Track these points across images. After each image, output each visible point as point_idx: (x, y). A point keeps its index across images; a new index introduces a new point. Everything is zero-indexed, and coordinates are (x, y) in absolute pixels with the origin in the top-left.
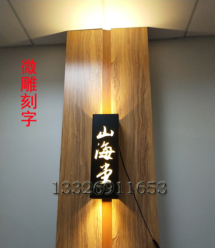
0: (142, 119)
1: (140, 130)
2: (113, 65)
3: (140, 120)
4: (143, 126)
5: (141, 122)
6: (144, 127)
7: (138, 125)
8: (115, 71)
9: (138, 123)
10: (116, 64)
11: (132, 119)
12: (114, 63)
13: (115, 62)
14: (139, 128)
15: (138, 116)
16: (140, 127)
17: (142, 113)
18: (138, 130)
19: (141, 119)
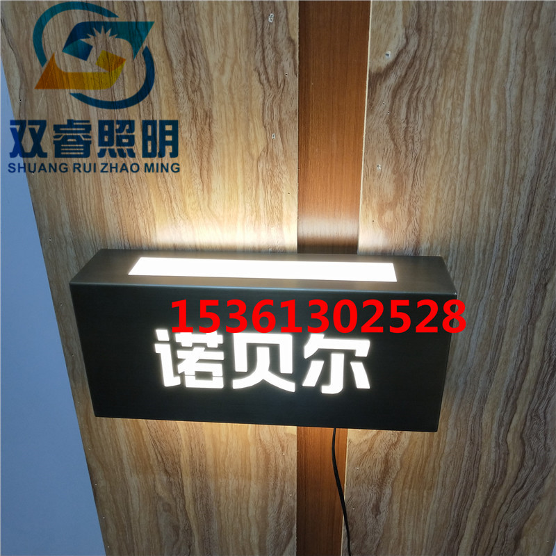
0: (518, 459)
1: (496, 506)
2: (384, 92)
3: (506, 462)
4: (515, 488)
5: (511, 472)
6: (520, 494)
7: (492, 486)
8: (397, 152)
9: (490, 477)
10: (407, 87)
11: (462, 455)
12: (392, 80)
13: (400, 71)
14: (495, 497)
15: (498, 445)
16: (501, 494)
17: (527, 432)
18: (485, 506)
19: (514, 459)
